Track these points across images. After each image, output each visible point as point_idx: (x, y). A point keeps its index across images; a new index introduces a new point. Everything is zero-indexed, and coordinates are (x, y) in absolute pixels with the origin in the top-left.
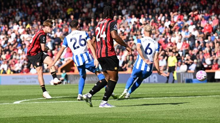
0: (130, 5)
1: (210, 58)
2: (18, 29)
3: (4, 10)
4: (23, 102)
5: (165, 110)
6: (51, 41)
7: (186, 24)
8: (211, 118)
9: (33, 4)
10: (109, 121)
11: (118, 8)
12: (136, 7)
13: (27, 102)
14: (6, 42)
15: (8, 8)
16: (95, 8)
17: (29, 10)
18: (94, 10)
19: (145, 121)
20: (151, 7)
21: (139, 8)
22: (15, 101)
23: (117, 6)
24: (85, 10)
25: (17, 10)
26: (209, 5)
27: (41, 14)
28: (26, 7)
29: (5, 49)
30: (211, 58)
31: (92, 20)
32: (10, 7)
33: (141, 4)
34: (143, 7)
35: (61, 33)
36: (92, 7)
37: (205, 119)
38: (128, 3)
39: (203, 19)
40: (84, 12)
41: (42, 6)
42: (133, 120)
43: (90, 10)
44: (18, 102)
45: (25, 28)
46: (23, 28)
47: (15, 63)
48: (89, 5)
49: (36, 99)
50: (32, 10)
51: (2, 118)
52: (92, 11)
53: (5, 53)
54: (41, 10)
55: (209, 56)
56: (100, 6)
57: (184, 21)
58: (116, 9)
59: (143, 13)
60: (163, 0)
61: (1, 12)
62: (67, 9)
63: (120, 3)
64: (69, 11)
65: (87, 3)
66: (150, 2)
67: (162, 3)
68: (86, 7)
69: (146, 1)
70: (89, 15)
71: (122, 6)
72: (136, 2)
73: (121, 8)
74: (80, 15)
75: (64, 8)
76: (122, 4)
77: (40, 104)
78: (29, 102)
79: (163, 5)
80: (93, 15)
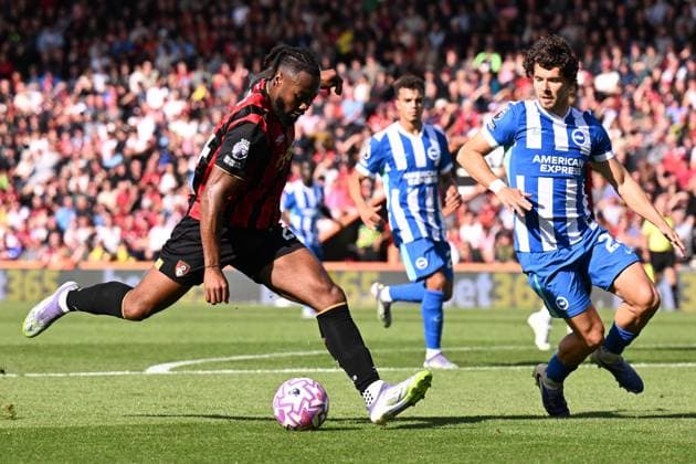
0: (564, 24)
2: (166, 100)
3: (116, 32)
4: (181, 368)
9: (220, 12)
10: (488, 447)
11: (521, 34)
12: (588, 34)
13: (195, 367)
14: (120, 148)
15: (130, 27)
16: (438, 32)
17: (203, 35)
18: (437, 39)
19: (617, 449)
20: (642, 33)
21: (595, 36)
22: (152, 365)
23: (519, 28)
24: (406, 39)
25: (163, 33)
27: (248, 49)
28: (195, 23)
29: (112, 173)
31: (429, 76)
32: (139, 23)
33: (603, 22)
34: (609, 34)
35: (316, 119)
36: (429, 29)
38: (558, 19)
40: (401, 46)
41: (251, 21)
43: (424, 40)
44: (162, 369)
45: (189, 99)
46: (180, 97)
47: (151, 226)
48: (414, 23)
49: (227, 359)
50: (215, 35)
51: (109, 424)
52: (430, 43)
53: (114, 186)
54: (248, 34)
56: (459, 26)
58: (516, 39)
59: (611, 57)
60: (685, 11)
61: (104, 39)
62: (339, 35)
63: (529, 18)
64: (345, 42)
65: (406, 15)
66: (639, 16)
67: (680, 22)
68: (406, 29)
69: (621, 11)
70: (419, 57)
71: (536, 28)
72: (585, 16)
73: (535, 35)
74: (387, 56)
75: (326, 28)
76: (538, 20)
77: (240, 375)
78: (204, 367)
79: (685, 28)
80: (433, 56)
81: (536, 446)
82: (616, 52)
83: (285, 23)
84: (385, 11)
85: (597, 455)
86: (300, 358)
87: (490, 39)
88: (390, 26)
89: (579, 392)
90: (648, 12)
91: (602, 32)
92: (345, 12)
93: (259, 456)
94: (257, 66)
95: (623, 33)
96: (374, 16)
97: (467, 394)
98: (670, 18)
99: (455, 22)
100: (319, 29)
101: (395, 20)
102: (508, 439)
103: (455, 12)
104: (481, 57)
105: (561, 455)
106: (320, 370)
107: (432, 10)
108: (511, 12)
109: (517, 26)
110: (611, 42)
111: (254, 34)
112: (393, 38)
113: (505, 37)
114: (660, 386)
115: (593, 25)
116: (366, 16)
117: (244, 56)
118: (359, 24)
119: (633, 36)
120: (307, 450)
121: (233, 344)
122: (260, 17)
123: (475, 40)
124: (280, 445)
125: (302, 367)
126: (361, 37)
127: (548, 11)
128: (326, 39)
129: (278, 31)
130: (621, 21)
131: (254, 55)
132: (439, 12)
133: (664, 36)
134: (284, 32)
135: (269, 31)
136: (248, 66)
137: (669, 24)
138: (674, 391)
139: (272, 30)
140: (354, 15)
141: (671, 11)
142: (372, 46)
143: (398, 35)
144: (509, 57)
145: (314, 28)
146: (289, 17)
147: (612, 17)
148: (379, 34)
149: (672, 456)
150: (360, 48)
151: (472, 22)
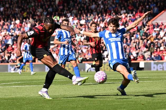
0: (73, 10)
1: (135, 51)
5: (101, 93)
6: (11, 38)
8: (138, 99)
10: (57, 102)
12: (78, 12)
18: (45, 13)
19: (86, 102)
20: (90, 11)
21: (80, 12)
23: (63, 11)
24: (38, 13)
26: (135, 9)
27: (4, 16)
30: (137, 52)
33: (81, 9)
34: (83, 11)
35: (19, 31)
36: (43, 11)
37: (133, 100)
38: (72, 8)
39: (130, 21)
40: (37, 15)
41: (4, 10)
42: (77, 101)
43: (43, 14)
48: (40, 10)
54: (4, 13)
55: (135, 49)
56: (50, 10)
58: (63, 13)
59: (83, 16)
60: (99, 6)
62: (24, 13)
63: (65, 8)
64: (25, 15)
65: (38, 8)
66: (89, 7)
67: (98, 8)
68: (38, 11)
69: (85, 6)
70: (41, 17)
71: (67, 10)
72: (77, 8)
73: (67, 12)
74: (34, 17)
75: (21, 12)
76: (67, 9)
77: (3, 88)
79: (99, 10)
80: (44, 17)
81: (68, 101)
82: (84, 15)
83: (12, 11)
84: (34, 8)
85: (81, 103)
86: (16, 84)
87: (57, 13)
88: (35, 11)
89: (77, 90)
90: (91, 7)
91: (81, 11)
92: (25, 8)
93: (7, 105)
94: (6, 21)
95: (86, 11)
96: (31, 9)
97: (53, 90)
98: (96, 7)
99: (49, 10)
100: (19, 12)
101: (36, 10)
102: (62, 100)
103: (49, 8)
104: (55, 17)
105: (73, 103)
106: (20, 86)
107: (44, 7)
108: (61, 7)
109: (63, 10)
110: (83, 14)
111: (5, 13)
112: (36, 13)
113: (60, 13)
114: (95, 88)
115: (79, 10)
116: (30, 9)
117: (3, 18)
118: (28, 11)
119: (88, 12)
120: (18, 104)
121: (1, 81)
122: (6, 9)
123: (53, 13)
124: (12, 103)
125: (17, 86)
126: (28, 13)
127: (69, 7)
128: (21, 14)
129: (10, 13)
130: (85, 9)
131: (5, 18)
132: (45, 7)
133: (95, 12)
134: (12, 12)
135: (8, 13)
136: (4, 20)
137: (96, 9)
138: (98, 89)
139: (9, 12)
140: (27, 9)
141: (96, 6)
142: (31, 15)
143: (37, 13)
144: (61, 17)
145: (18, 12)
146: (12, 9)
147: (83, 8)
148: (33, 13)
149: (98, 103)
150: (28, 16)
151: (53, 9)
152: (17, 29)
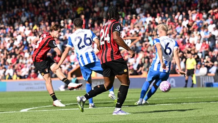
0: (144, 3)
2: (25, 30)
3: (9, 10)
6: (60, 43)
7: (205, 22)
9: (40, 3)
11: (131, 6)
12: (151, 6)
13: (35, 109)
14: (12, 45)
15: (14, 8)
16: (106, 6)
17: (36, 10)
18: (106, 9)
20: (168, 5)
21: (154, 6)
22: (22, 109)
23: (131, 4)
24: (96, 9)
25: (23, 10)
27: (49, 14)
28: (33, 7)
29: (10, 52)
31: (104, 20)
32: (16, 7)
33: (157, 2)
34: (158, 5)
36: (104, 6)
38: (143, 1)
40: (95, 12)
41: (50, 5)
43: (102, 9)
44: (25, 110)
45: (32, 29)
46: (30, 29)
47: (22, 68)
48: (100, 4)
49: (45, 107)
50: (40, 10)
52: (104, 10)
53: (11, 57)
54: (49, 9)
56: (113, 4)
57: (203, 20)
59: (159, 12)
61: (6, 12)
62: (77, 9)
63: (134, 1)
64: (79, 11)
65: (98, 2)
68: (97, 6)
70: (101, 14)
71: (136, 4)
73: (135, 7)
75: (73, 7)
76: (136, 2)
78: (37, 109)
80: (105, 14)
83: (60, 5)
91: (156, 5)
95: (162, 5)
99: (111, 3)
100: (71, 7)
101: (94, 3)
115: (153, 3)
116: (85, 3)
117: (48, 16)
121: (46, 102)
131: (51, 15)
133: (175, 5)
134: (60, 8)
136: (49, 19)
143: (94, 8)
150: (84, 12)
152: (68, 31)
